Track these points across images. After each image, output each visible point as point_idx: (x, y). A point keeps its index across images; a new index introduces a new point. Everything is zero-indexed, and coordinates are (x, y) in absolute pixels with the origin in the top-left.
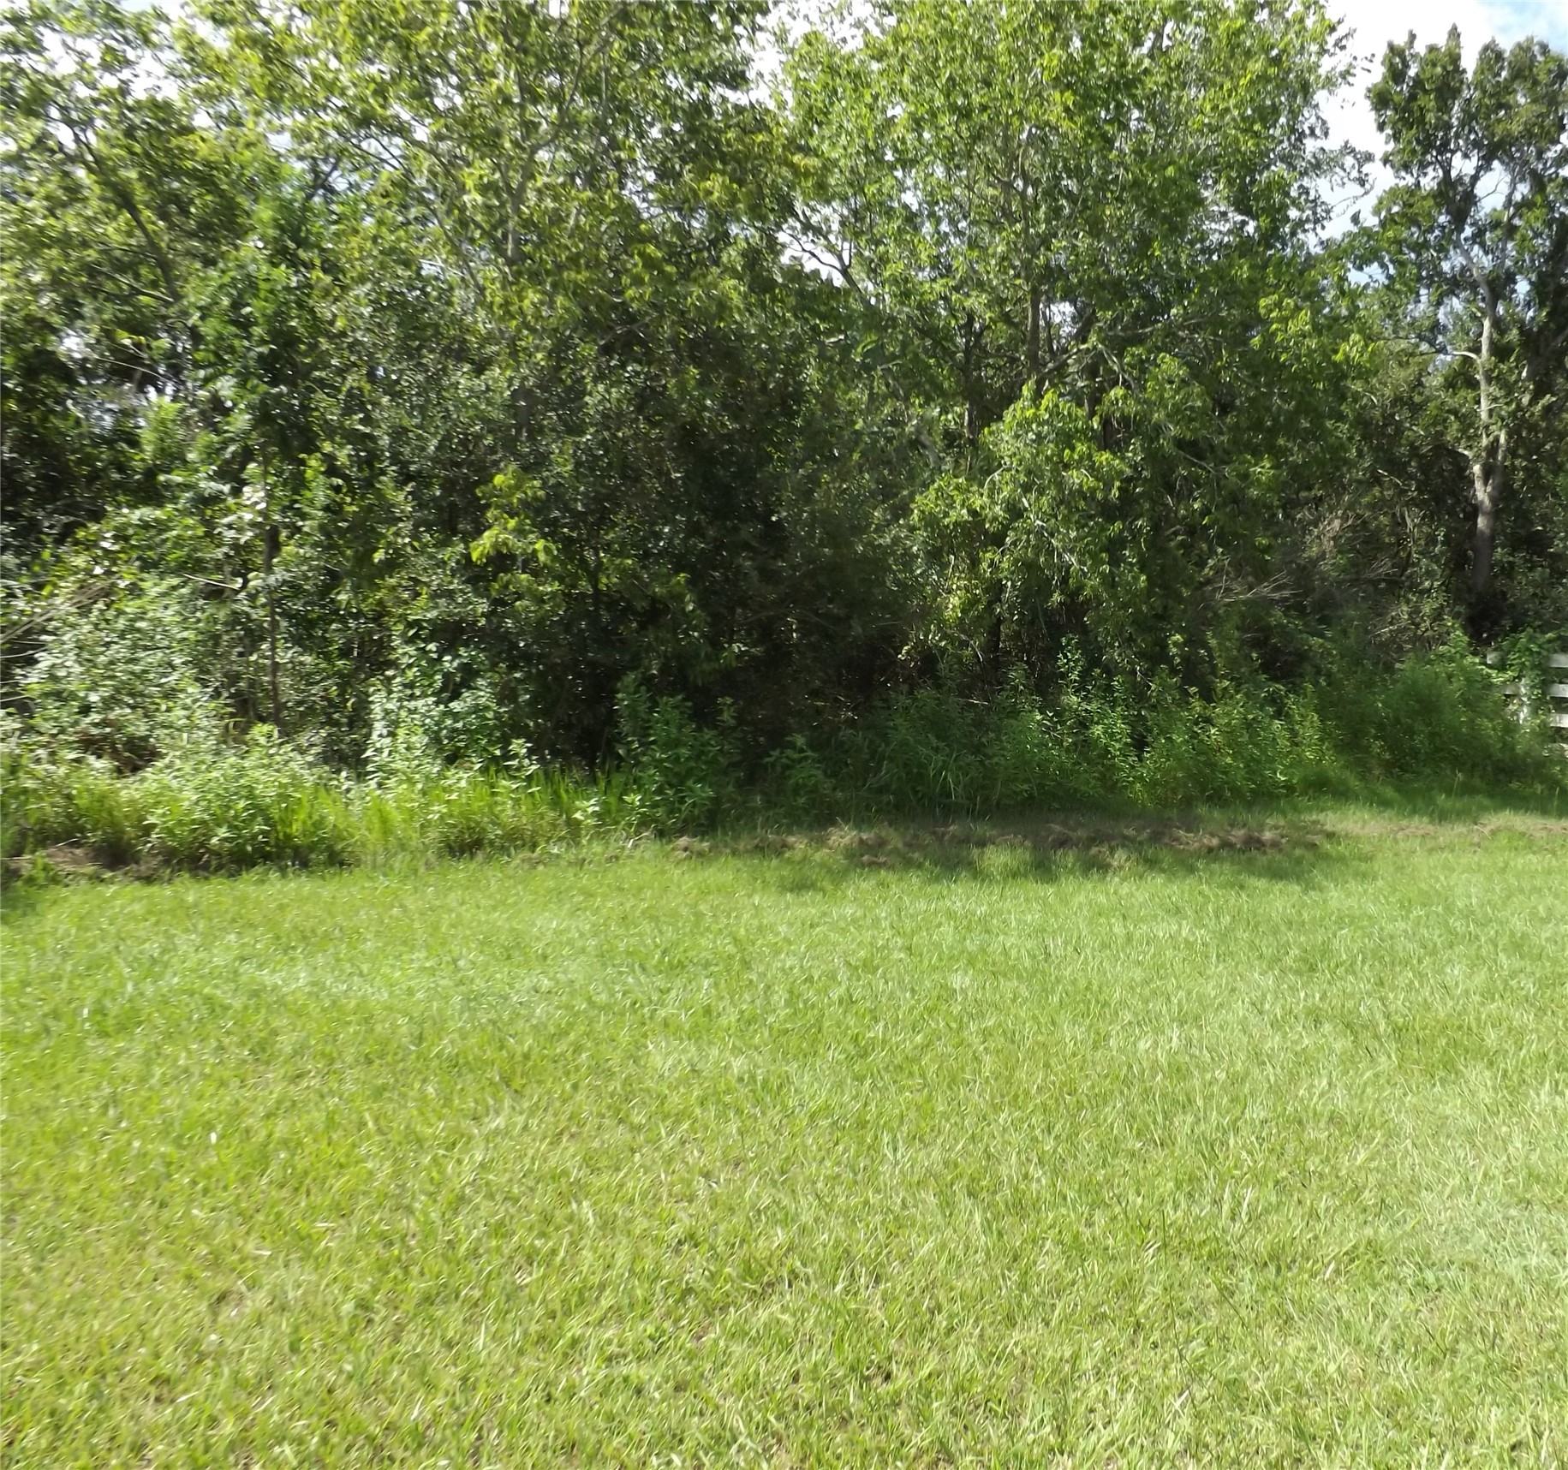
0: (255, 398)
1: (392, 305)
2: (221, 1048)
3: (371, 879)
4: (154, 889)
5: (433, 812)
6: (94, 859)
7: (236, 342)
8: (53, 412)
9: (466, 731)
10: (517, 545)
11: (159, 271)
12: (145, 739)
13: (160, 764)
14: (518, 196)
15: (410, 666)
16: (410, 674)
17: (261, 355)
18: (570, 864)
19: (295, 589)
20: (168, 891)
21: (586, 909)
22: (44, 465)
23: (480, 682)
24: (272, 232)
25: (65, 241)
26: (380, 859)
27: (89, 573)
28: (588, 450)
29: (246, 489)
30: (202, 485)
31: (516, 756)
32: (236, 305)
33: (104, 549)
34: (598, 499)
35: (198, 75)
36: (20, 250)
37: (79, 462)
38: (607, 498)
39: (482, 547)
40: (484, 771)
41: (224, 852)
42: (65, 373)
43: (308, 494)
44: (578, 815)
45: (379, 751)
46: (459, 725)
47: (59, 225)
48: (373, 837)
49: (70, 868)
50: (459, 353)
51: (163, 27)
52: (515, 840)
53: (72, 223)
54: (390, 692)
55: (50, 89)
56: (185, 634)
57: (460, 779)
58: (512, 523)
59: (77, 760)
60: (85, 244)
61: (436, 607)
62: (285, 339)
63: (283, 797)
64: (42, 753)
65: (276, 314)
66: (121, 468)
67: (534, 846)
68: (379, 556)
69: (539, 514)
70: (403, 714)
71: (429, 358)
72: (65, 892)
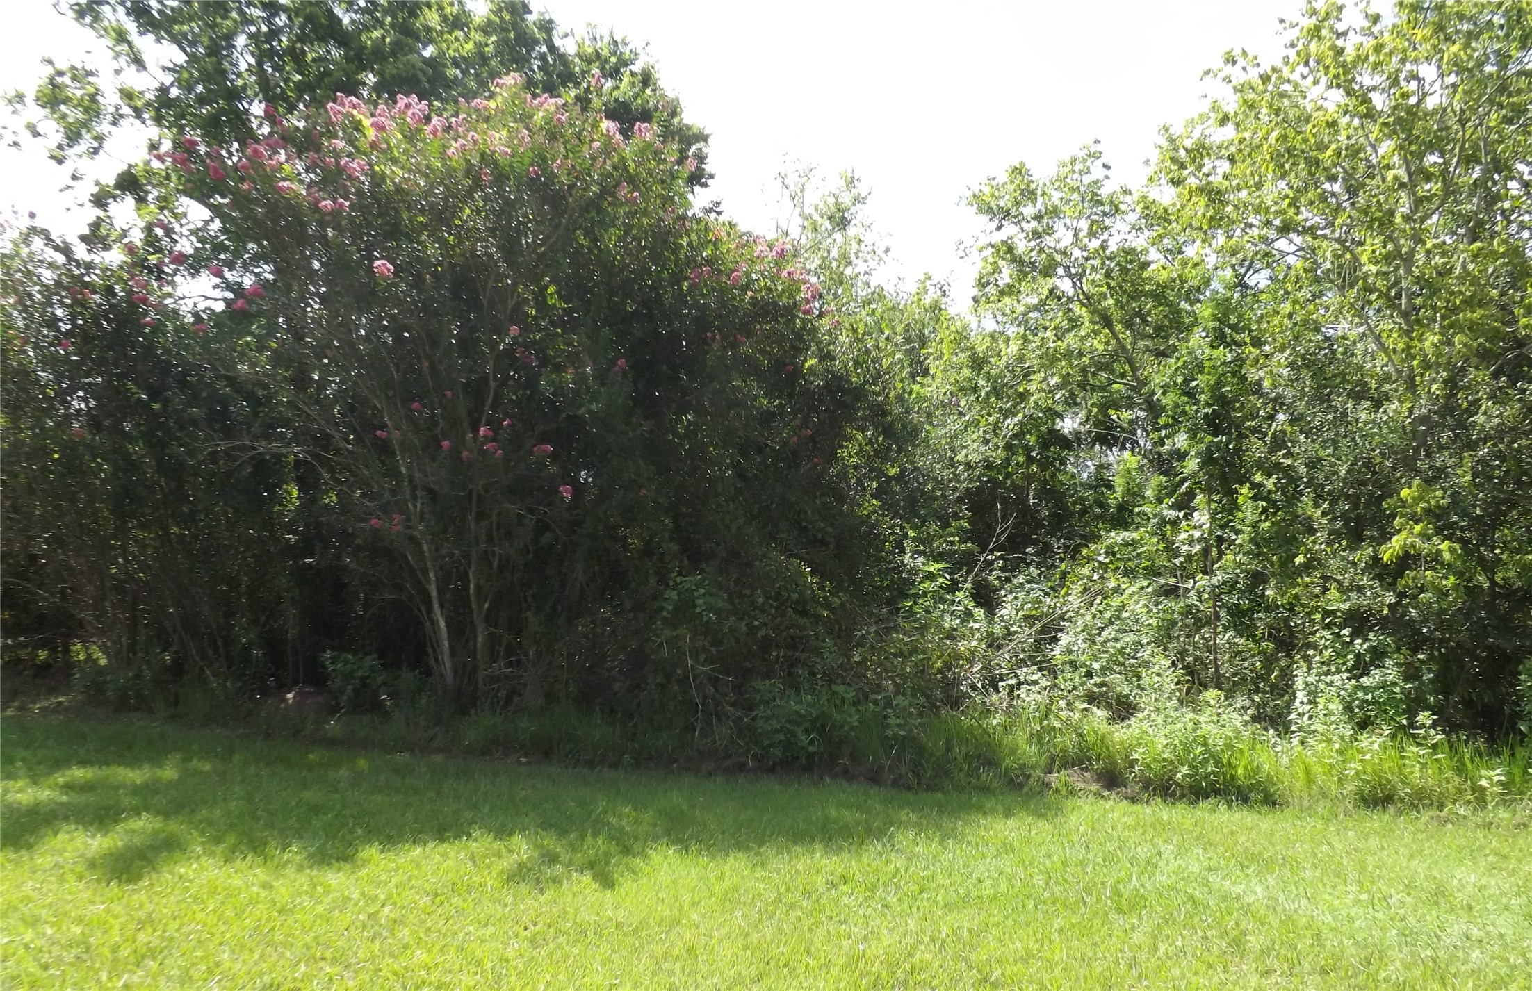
0: (1203, 447)
1: (1307, 364)
2: (1205, 938)
3: (1299, 818)
4: (1137, 807)
5: (1350, 769)
6: (1098, 781)
7: (1187, 408)
8: (1060, 471)
9: (1375, 702)
10: (1424, 547)
11: (1127, 366)
12: (1127, 696)
13: (1140, 715)
14: (1408, 260)
15: (1326, 647)
16: (1326, 654)
17: (1206, 415)
18: (1478, 826)
19: (1232, 586)
20: (1148, 810)
21: (1501, 870)
22: (1054, 506)
23: (1388, 662)
24: (1211, 324)
25: (1069, 355)
26: (1306, 803)
27: (1090, 579)
28: (1482, 461)
29: (1195, 514)
30: (1165, 512)
31: (1423, 726)
32: (1187, 381)
33: (1100, 563)
34: (1495, 503)
35: (1152, 225)
36: (1043, 366)
37: (1075, 503)
38: (1504, 502)
39: (1391, 550)
40: (1393, 737)
41: (1186, 784)
42: (1065, 443)
43: (1240, 515)
44: (1483, 783)
45: (1301, 715)
46: (1369, 697)
47: (1064, 345)
48: (1299, 784)
49: (1082, 785)
50: (1359, 393)
51: (1128, 199)
52: (1421, 799)
53: (1071, 340)
54: (1310, 669)
55: (1058, 257)
56: (1151, 621)
57: (1372, 743)
58: (1417, 528)
59: (1086, 710)
60: (1081, 355)
61: (1348, 599)
62: (1223, 401)
63: (1230, 746)
64: (1062, 703)
65: (1217, 383)
66: (1101, 505)
67: (1441, 806)
68: (1299, 560)
69: (1440, 520)
70: (1322, 686)
71: (1337, 401)
72: (1080, 802)
